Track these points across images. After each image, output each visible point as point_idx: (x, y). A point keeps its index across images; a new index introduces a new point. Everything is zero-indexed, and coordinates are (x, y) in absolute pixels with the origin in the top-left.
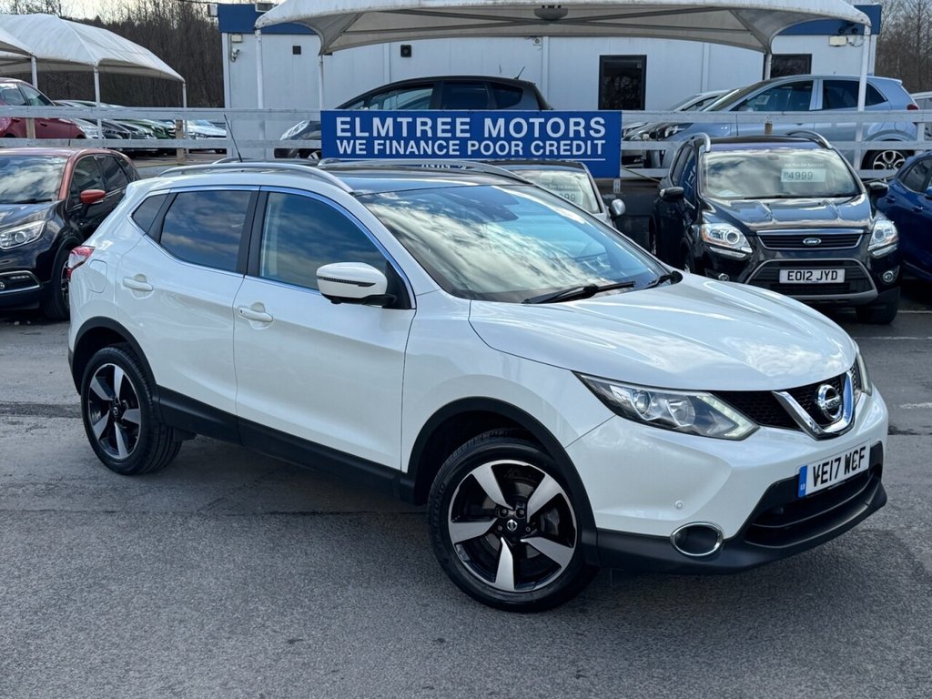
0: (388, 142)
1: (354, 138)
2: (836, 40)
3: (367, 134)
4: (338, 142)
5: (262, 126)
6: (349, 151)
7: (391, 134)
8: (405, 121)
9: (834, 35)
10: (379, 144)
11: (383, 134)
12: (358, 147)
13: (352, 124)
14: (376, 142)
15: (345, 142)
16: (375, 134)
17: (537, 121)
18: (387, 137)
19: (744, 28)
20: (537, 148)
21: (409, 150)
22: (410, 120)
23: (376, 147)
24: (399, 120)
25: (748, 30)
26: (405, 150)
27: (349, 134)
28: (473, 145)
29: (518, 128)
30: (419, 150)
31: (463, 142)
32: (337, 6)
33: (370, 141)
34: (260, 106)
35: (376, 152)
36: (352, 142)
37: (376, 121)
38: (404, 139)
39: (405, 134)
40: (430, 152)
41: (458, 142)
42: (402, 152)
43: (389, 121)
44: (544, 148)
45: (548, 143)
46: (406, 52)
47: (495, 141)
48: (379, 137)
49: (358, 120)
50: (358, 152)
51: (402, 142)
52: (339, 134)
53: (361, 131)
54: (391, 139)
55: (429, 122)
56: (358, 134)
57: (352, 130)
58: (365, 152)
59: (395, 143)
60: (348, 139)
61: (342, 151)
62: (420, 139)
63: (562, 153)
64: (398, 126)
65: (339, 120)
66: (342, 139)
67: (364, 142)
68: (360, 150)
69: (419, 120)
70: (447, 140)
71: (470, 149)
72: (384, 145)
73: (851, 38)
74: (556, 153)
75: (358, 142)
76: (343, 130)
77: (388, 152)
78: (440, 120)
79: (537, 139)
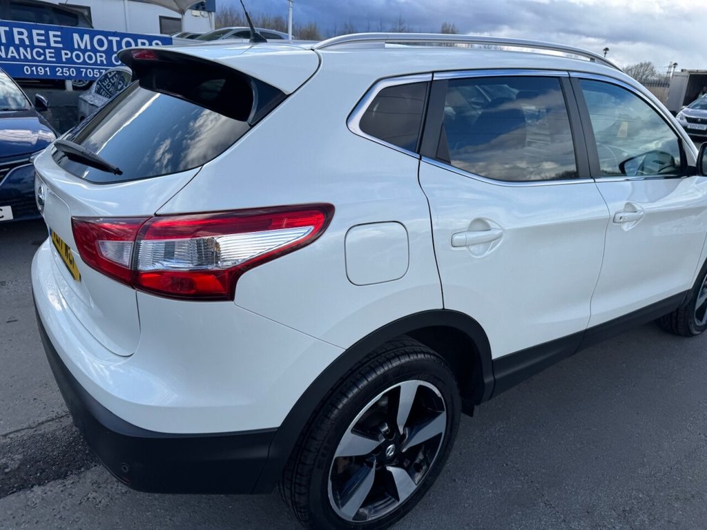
2: (196, 13)
9: (194, 9)
73: (203, 13)
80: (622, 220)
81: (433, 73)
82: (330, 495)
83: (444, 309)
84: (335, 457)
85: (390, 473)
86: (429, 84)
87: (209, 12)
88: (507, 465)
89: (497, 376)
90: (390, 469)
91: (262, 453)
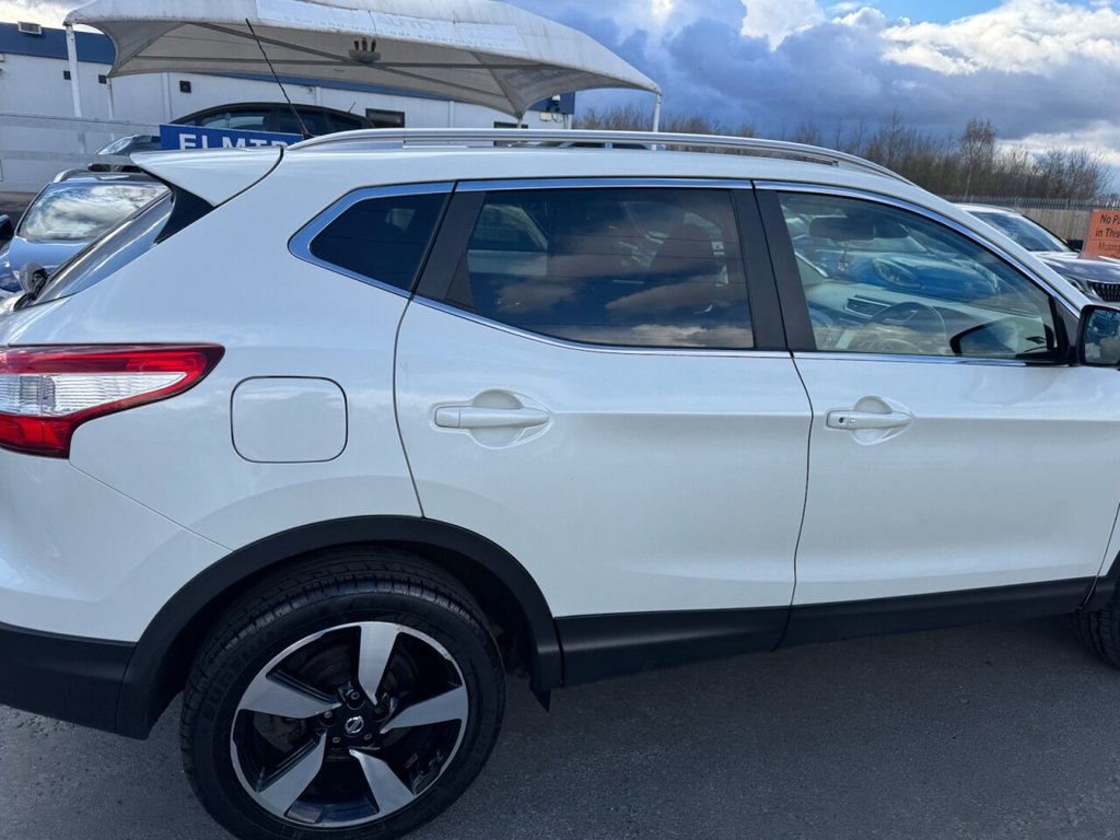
2: (545, 116)
5: (82, 139)
9: (543, 111)
13: (198, 142)
19: (502, 93)
24: (252, 141)
25: (506, 96)
32: (164, 12)
34: (78, 114)
43: (241, 142)
46: (185, 87)
49: (205, 138)
65: (182, 137)
73: (555, 116)
80: (843, 424)
81: (457, 182)
82: (236, 765)
83: (424, 517)
84: (239, 708)
85: (356, 761)
86: (448, 197)
87: (564, 114)
88: (617, 810)
89: (567, 648)
90: (357, 754)
91: (114, 673)
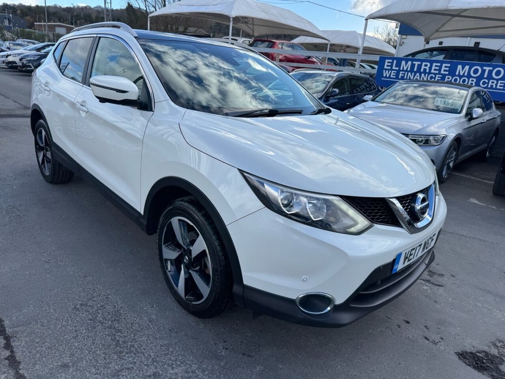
0: (406, 73)
1: (392, 69)
3: (397, 68)
4: (384, 71)
6: (388, 76)
7: (409, 69)
8: (417, 63)
10: (402, 74)
11: (405, 69)
12: (392, 74)
13: (392, 63)
14: (401, 72)
15: (387, 71)
16: (401, 69)
17: (487, 69)
18: (406, 71)
20: (484, 83)
21: (416, 77)
22: (420, 63)
23: (401, 75)
24: (414, 63)
26: (414, 78)
27: (389, 68)
28: (448, 78)
29: (476, 71)
30: (420, 78)
31: (444, 76)
33: (398, 72)
35: (400, 77)
36: (390, 71)
37: (403, 62)
38: (414, 72)
39: (415, 70)
40: (425, 79)
41: (441, 76)
42: (412, 78)
43: (410, 63)
44: (488, 83)
45: (491, 81)
47: (461, 77)
48: (403, 70)
49: (395, 61)
50: (392, 76)
51: (413, 73)
52: (386, 67)
53: (396, 67)
54: (408, 72)
55: (429, 64)
56: (394, 68)
57: (392, 66)
58: (394, 77)
59: (409, 74)
60: (389, 70)
61: (384, 75)
62: (422, 73)
63: (498, 87)
64: (413, 66)
65: (387, 61)
66: (386, 70)
67: (396, 72)
68: (393, 75)
69: (424, 63)
70: (435, 74)
71: (446, 80)
72: (404, 74)
74: (494, 87)
75: (393, 72)
76: (388, 66)
77: (405, 78)
78: (434, 64)
79: (485, 78)
